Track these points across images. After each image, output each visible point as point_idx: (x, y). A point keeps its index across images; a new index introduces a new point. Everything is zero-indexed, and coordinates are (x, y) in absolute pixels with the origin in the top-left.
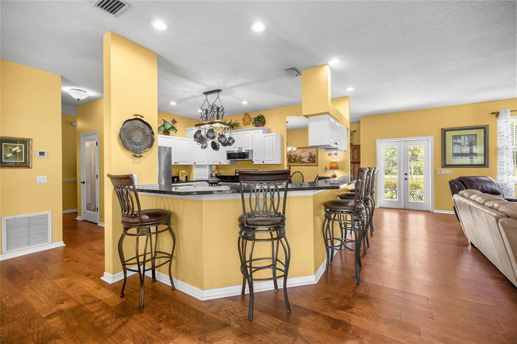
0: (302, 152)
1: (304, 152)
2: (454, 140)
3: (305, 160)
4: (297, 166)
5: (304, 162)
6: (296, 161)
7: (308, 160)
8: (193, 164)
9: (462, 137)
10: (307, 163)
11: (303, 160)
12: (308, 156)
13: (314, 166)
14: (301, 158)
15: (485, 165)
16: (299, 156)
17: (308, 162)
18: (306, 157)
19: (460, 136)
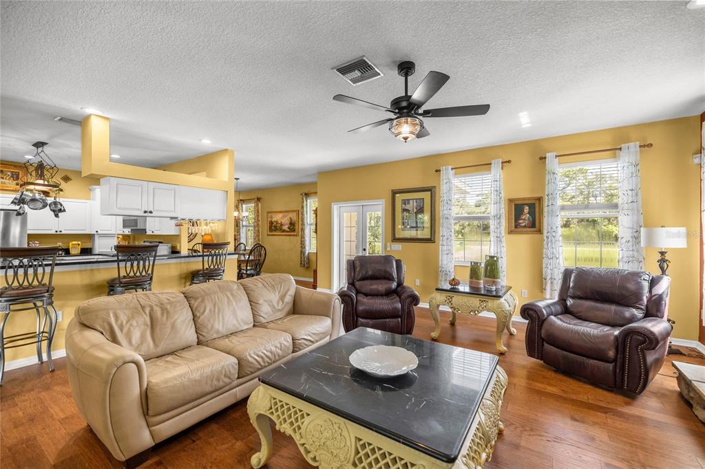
0: (283, 218)
1: (285, 217)
2: (404, 205)
3: (285, 228)
4: (278, 235)
5: (284, 231)
6: (277, 229)
7: (289, 228)
8: (94, 232)
9: (411, 201)
10: (287, 232)
12: (288, 222)
13: (294, 235)
14: (282, 225)
15: (430, 240)
16: (280, 222)
17: (288, 230)
18: (287, 224)
19: (409, 200)
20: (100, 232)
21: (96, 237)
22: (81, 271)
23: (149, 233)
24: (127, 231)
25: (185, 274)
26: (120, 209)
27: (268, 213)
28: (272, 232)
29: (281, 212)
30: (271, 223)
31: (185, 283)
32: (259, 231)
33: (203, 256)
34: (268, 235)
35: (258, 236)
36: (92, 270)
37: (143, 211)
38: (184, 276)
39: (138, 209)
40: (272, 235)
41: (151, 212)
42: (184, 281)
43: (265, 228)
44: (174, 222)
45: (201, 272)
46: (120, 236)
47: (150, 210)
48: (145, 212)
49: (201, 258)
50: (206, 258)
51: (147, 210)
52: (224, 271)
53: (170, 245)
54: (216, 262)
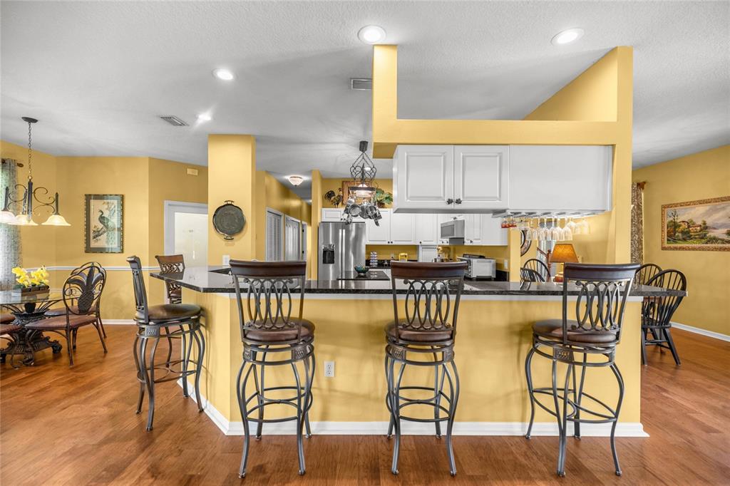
0: (708, 213)
1: (716, 210)
3: (719, 233)
4: (694, 249)
5: (714, 240)
6: (690, 237)
7: (728, 233)
8: (418, 243)
10: (723, 241)
11: (711, 234)
14: (705, 227)
16: (699, 222)
18: (722, 226)
20: (423, 243)
21: (420, 248)
22: (356, 301)
23: (467, 243)
24: (446, 242)
25: (520, 324)
26: (412, 198)
27: (664, 207)
28: (675, 241)
29: (701, 202)
30: (674, 226)
31: (520, 344)
32: (640, 242)
33: (564, 293)
34: (664, 248)
35: (640, 250)
36: (370, 301)
37: (446, 200)
38: (518, 329)
39: (439, 198)
40: (676, 249)
41: (458, 202)
42: (516, 339)
43: (655, 236)
44: (499, 220)
45: (559, 332)
46: (440, 248)
47: (456, 198)
48: (450, 202)
49: (560, 298)
50: (572, 300)
51: (452, 198)
52: (617, 337)
53: (493, 261)
54: (600, 315)
